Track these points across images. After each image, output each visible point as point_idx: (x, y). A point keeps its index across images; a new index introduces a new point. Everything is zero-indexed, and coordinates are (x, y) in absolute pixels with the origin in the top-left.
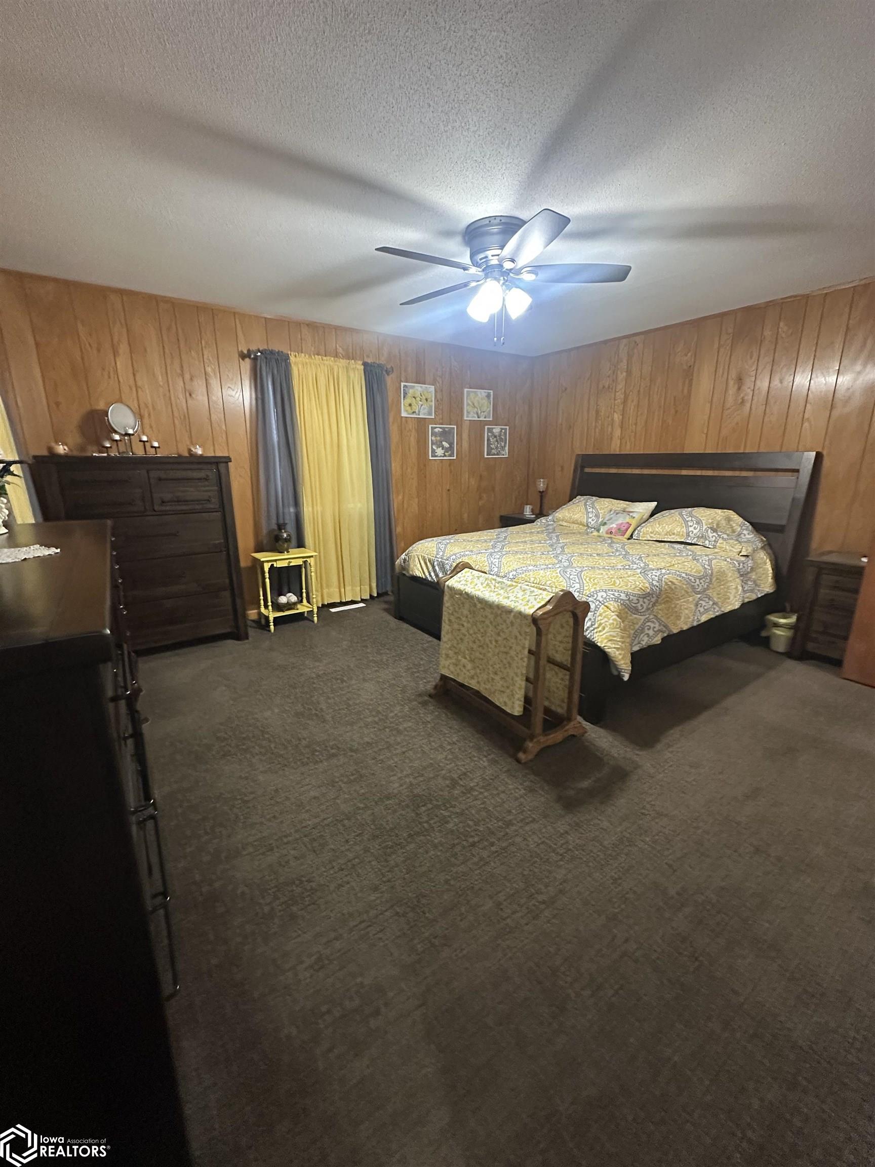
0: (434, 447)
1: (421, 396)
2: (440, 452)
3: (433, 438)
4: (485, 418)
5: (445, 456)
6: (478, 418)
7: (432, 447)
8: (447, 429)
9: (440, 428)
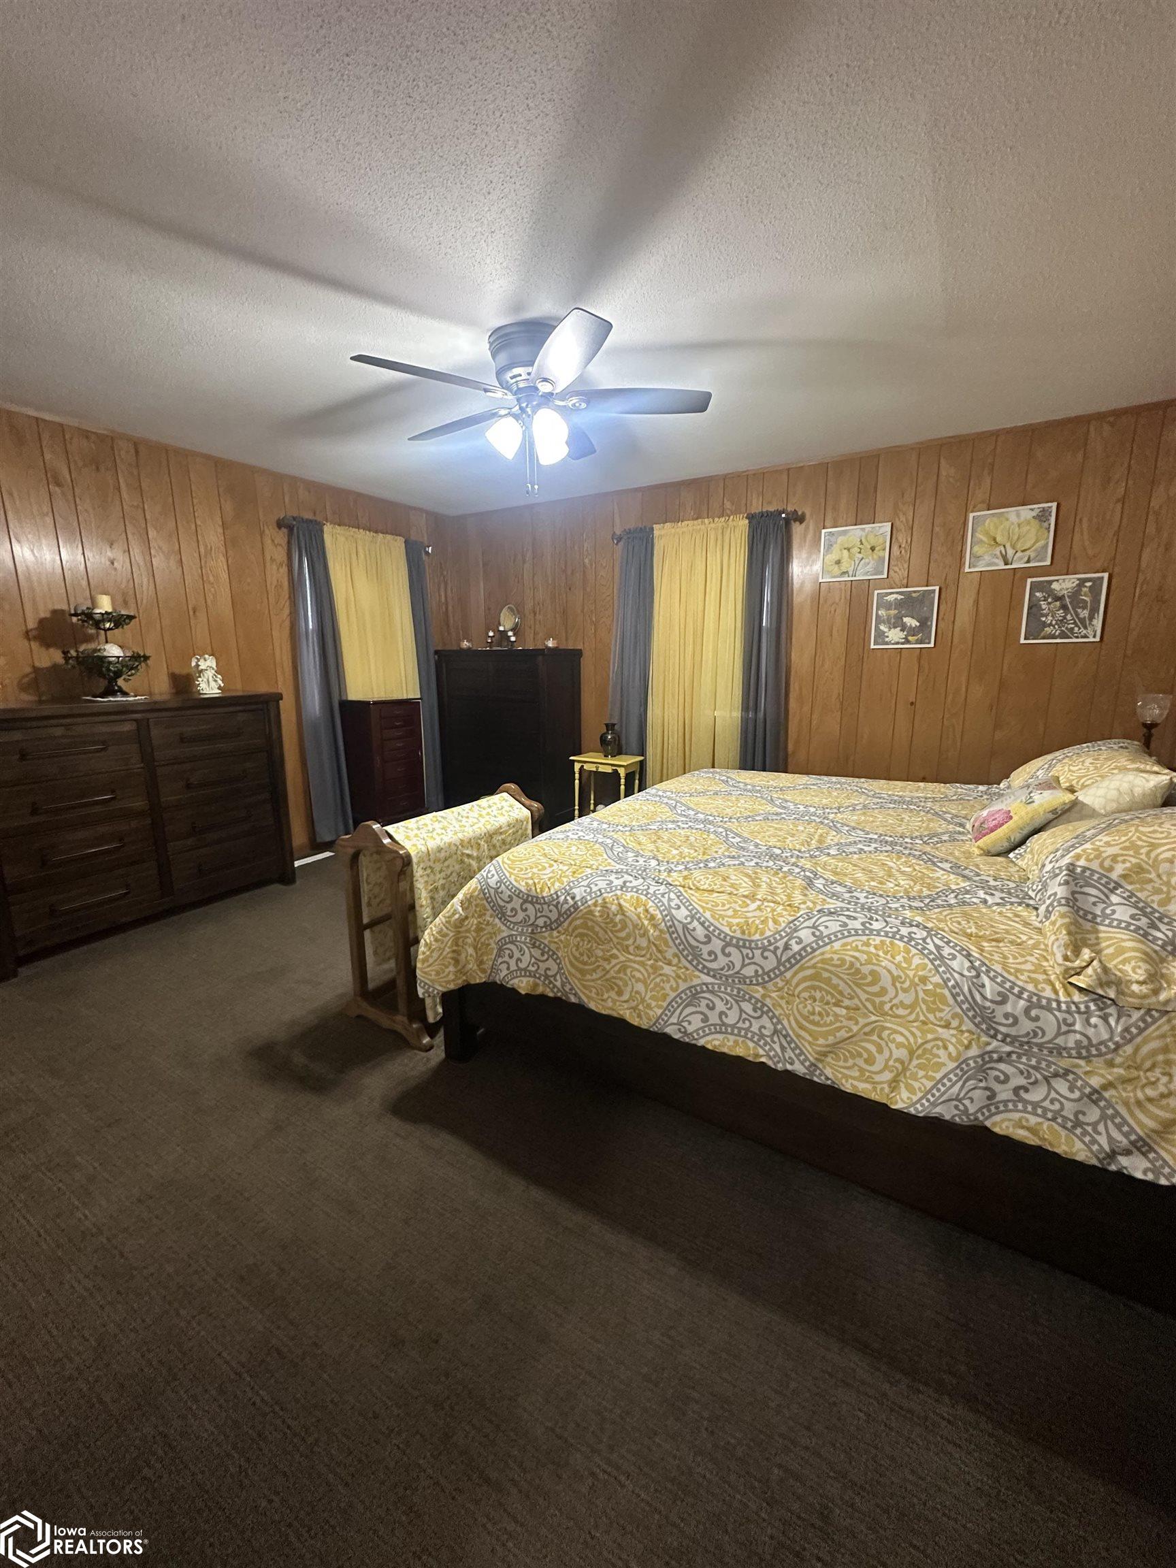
0: (882, 627)
1: (862, 544)
2: (895, 635)
3: (882, 612)
4: (1028, 562)
5: (908, 642)
6: (1006, 564)
7: (876, 626)
8: (914, 595)
9: (897, 593)
